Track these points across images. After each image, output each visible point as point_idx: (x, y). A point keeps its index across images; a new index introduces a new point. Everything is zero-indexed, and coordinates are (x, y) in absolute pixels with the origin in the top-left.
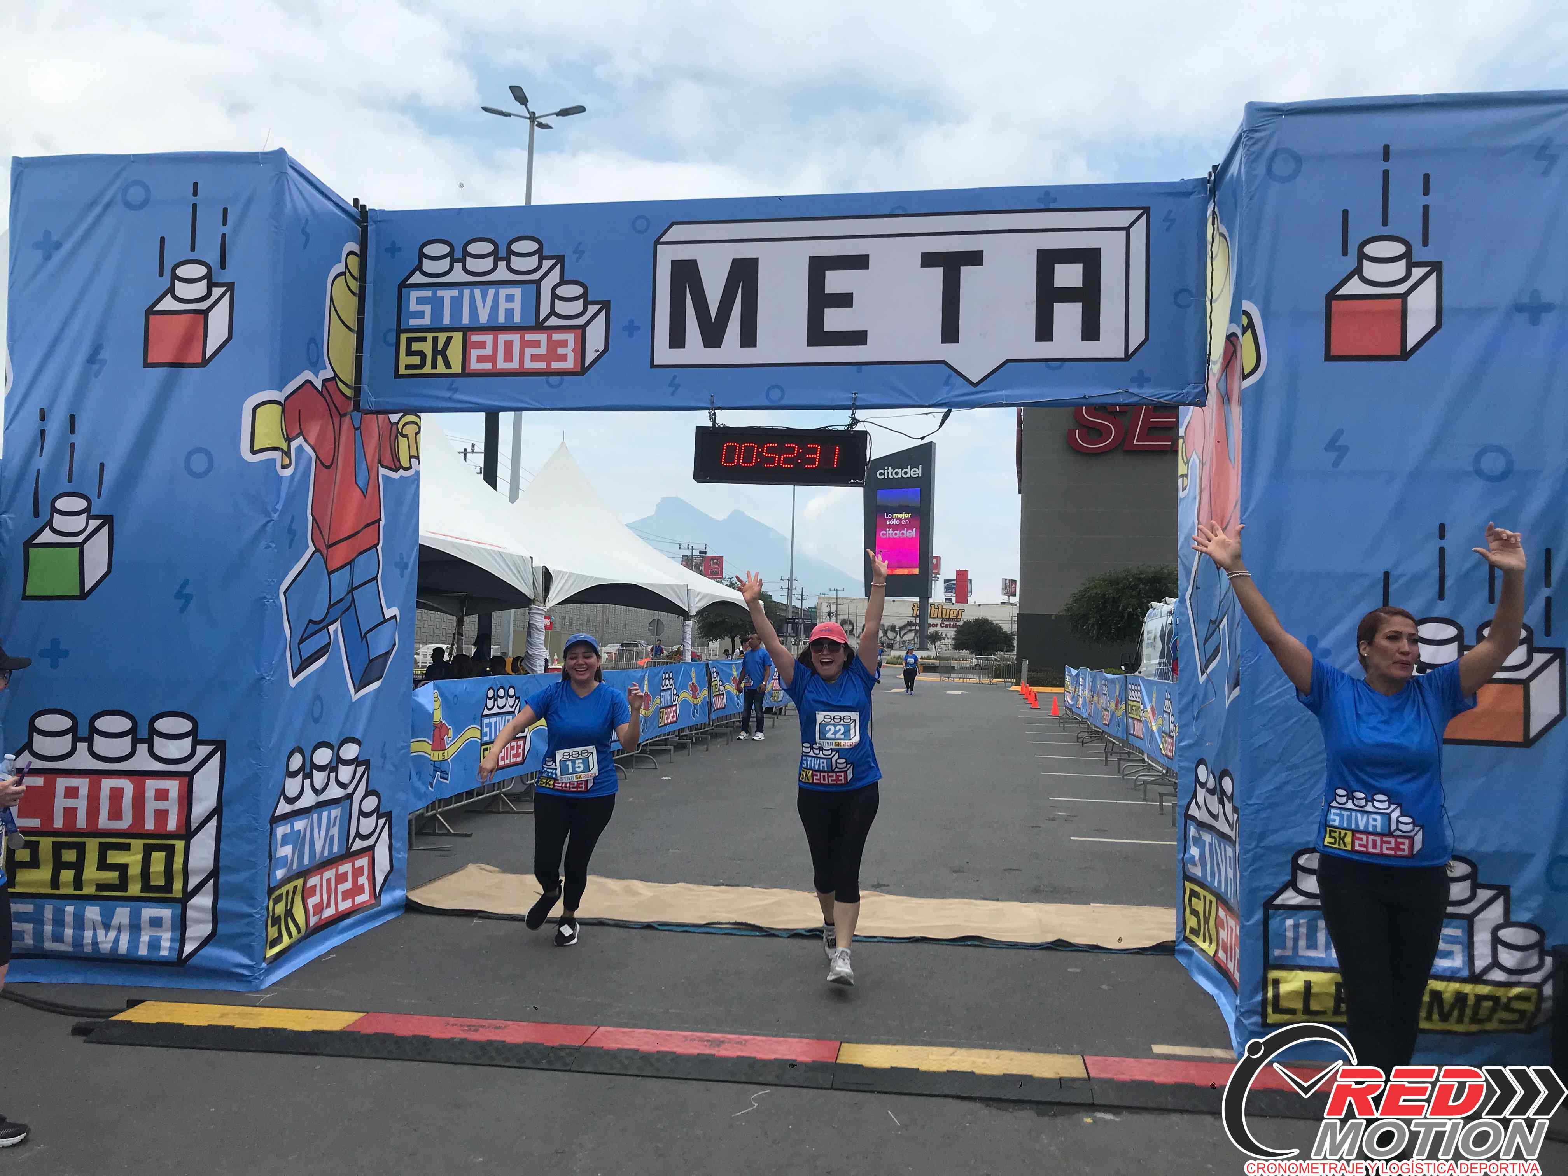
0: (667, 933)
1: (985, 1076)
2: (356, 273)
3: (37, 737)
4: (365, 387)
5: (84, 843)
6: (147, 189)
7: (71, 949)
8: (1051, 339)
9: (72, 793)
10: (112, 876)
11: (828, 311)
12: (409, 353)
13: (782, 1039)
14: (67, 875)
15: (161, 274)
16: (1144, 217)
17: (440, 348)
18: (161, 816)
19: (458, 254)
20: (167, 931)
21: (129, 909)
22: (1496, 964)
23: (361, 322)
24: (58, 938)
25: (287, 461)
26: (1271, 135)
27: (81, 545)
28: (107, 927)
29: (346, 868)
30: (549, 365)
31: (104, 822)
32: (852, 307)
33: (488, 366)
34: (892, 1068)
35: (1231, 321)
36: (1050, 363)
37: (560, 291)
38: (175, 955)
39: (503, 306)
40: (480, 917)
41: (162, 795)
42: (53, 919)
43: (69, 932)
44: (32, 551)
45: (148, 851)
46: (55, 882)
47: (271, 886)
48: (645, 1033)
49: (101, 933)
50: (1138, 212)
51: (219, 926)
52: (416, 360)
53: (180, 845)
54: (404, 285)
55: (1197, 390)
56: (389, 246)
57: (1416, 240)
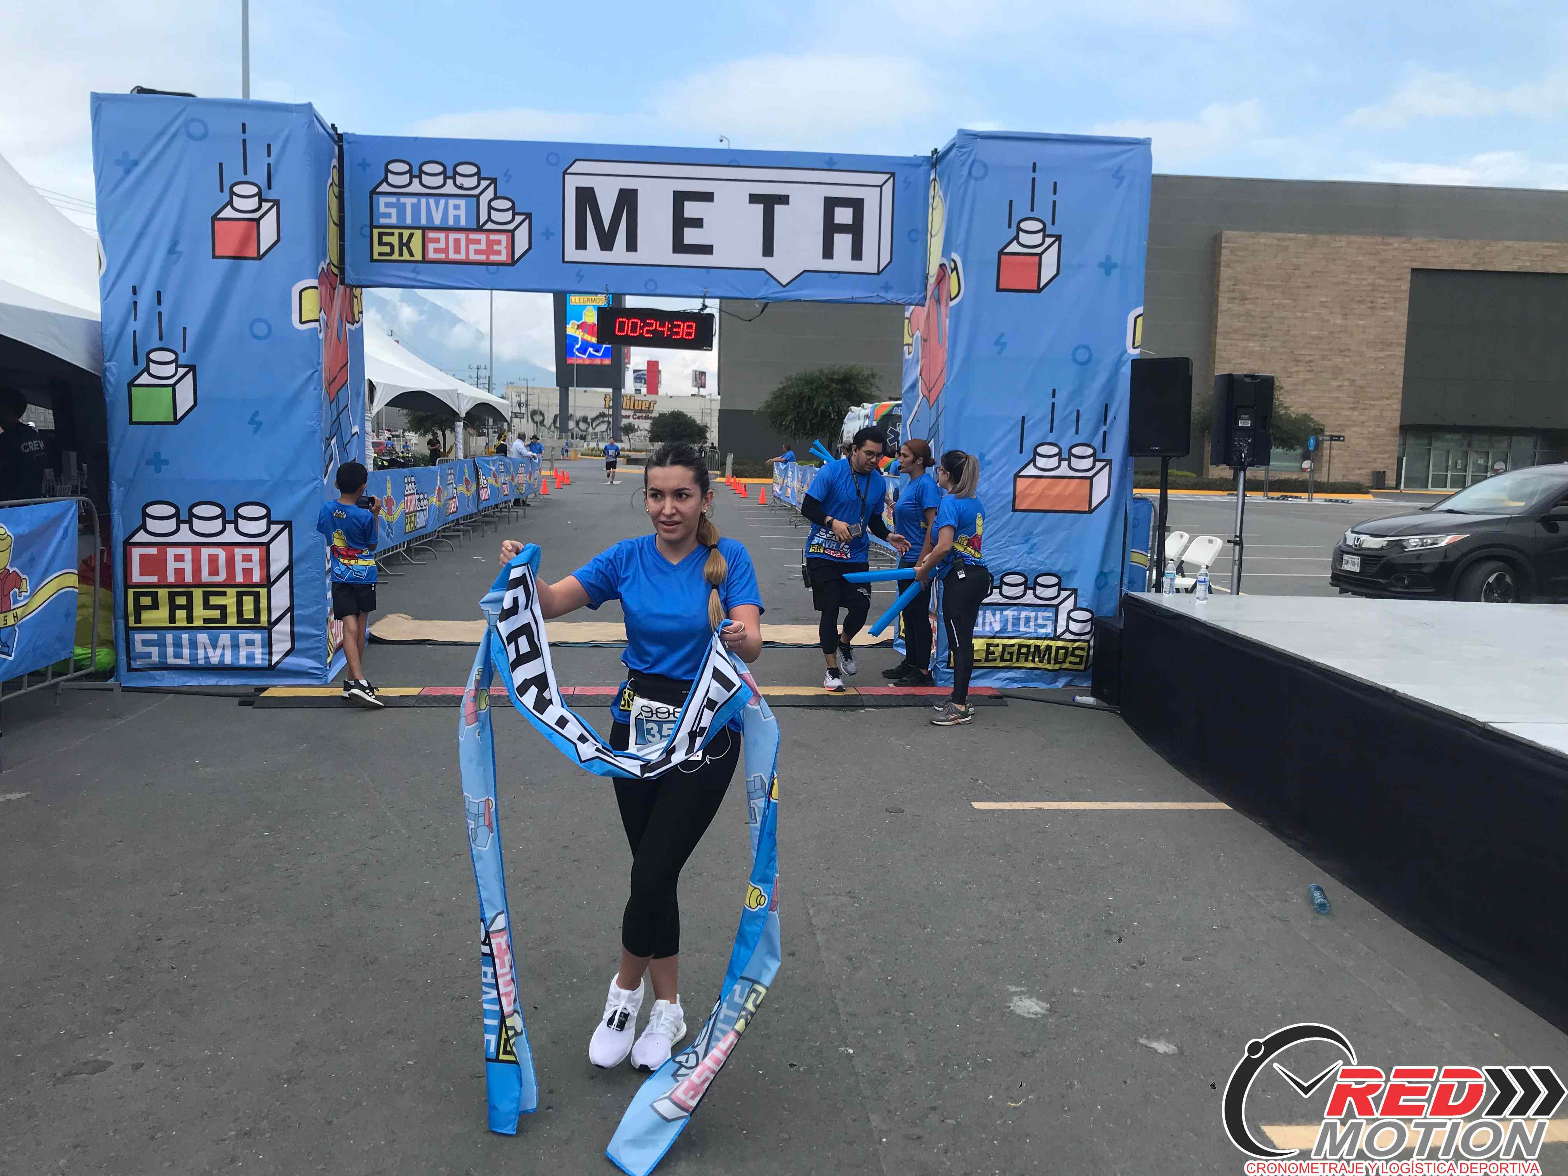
2: (337, 183)
3: (148, 520)
4: (347, 267)
5: (192, 592)
6: (206, 126)
7: (189, 663)
8: (832, 258)
9: (179, 558)
10: (216, 614)
11: (686, 230)
12: (381, 243)
14: (181, 614)
15: (222, 190)
16: (892, 179)
17: (405, 241)
18: (248, 572)
19: (416, 172)
20: (258, 648)
21: (228, 635)
22: (1067, 630)
23: (342, 218)
24: (178, 656)
26: (972, 150)
27: (173, 386)
28: (215, 647)
30: (488, 258)
31: (205, 577)
32: (702, 228)
33: (442, 256)
35: (943, 256)
36: (831, 274)
37: (496, 204)
38: (267, 663)
39: (452, 213)
41: (247, 558)
42: (174, 644)
43: (186, 652)
44: (133, 389)
45: (240, 596)
46: (172, 619)
49: (210, 651)
50: (889, 176)
51: (296, 644)
52: (387, 249)
53: (263, 591)
54: (373, 192)
55: (921, 296)
56: (361, 161)
57: (1048, 222)
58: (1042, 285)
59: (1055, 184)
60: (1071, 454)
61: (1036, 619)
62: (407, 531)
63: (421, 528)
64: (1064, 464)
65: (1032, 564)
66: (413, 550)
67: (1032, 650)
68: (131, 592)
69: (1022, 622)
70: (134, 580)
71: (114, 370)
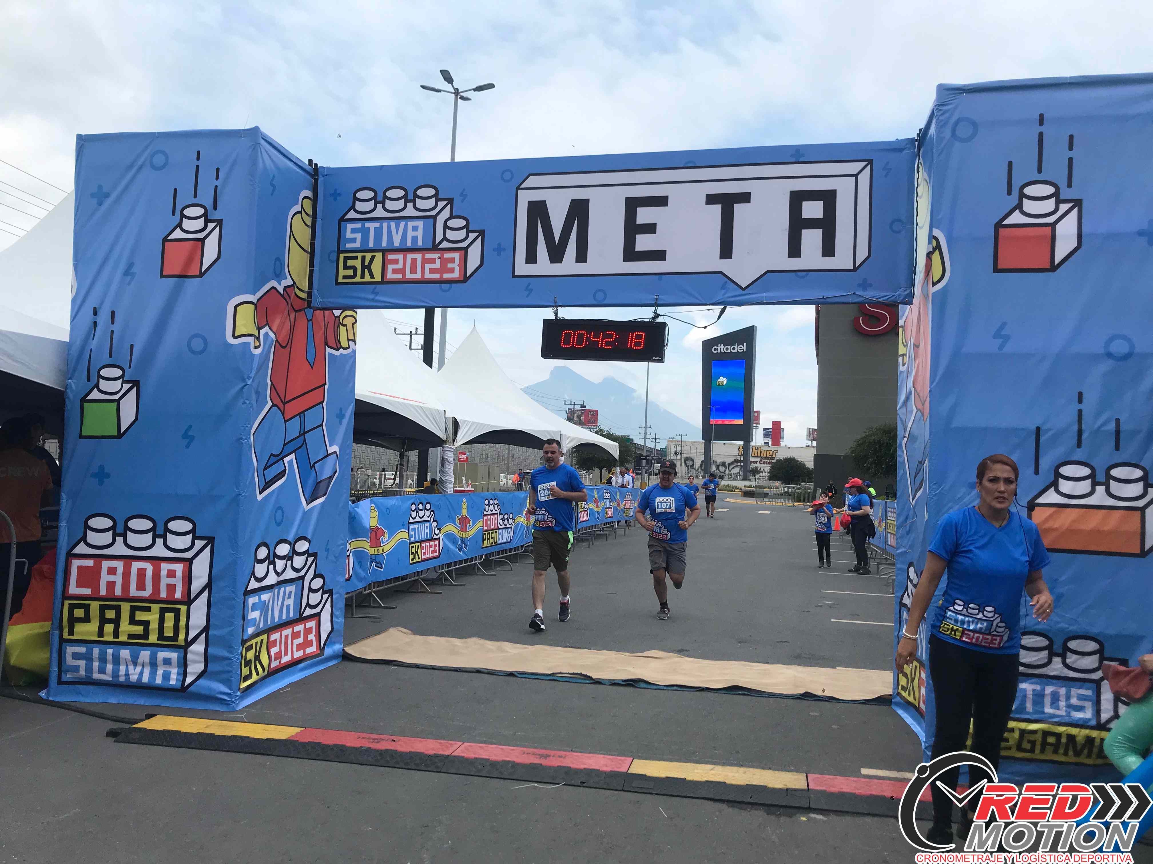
0: (524, 679)
1: (732, 785)
2: (310, 212)
3: (89, 533)
4: (315, 291)
5: (120, 606)
6: (166, 156)
7: (111, 679)
8: (799, 256)
9: (112, 571)
10: (139, 629)
11: (638, 237)
12: (346, 267)
13: (591, 755)
14: (109, 628)
15: (174, 213)
17: (366, 264)
18: (171, 588)
19: (380, 198)
20: (175, 667)
21: (148, 653)
23: (313, 246)
24: (102, 671)
25: (258, 344)
26: (955, 108)
27: (118, 401)
29: (299, 628)
30: (441, 276)
31: (133, 592)
32: (655, 233)
33: (399, 276)
34: (667, 777)
35: (930, 242)
36: (799, 273)
37: (450, 223)
38: (180, 684)
39: (410, 234)
40: (395, 665)
41: (172, 574)
42: (99, 658)
43: (110, 667)
44: (85, 405)
45: (163, 612)
46: (101, 633)
47: (245, 638)
48: (496, 748)
49: (131, 667)
51: (209, 665)
52: (350, 272)
53: (183, 608)
54: (343, 220)
55: (906, 293)
56: (333, 192)
57: (1063, 184)
58: (1057, 261)
59: (1071, 137)
60: (1109, 477)
61: (1068, 697)
62: (485, 545)
63: (504, 543)
64: (1100, 490)
65: (1058, 623)
66: (493, 563)
67: (1064, 740)
68: (67, 603)
69: (1048, 700)
70: (71, 592)
71: (73, 386)
